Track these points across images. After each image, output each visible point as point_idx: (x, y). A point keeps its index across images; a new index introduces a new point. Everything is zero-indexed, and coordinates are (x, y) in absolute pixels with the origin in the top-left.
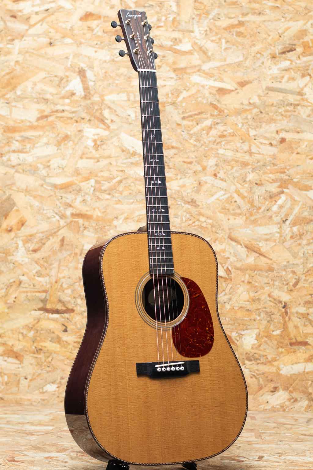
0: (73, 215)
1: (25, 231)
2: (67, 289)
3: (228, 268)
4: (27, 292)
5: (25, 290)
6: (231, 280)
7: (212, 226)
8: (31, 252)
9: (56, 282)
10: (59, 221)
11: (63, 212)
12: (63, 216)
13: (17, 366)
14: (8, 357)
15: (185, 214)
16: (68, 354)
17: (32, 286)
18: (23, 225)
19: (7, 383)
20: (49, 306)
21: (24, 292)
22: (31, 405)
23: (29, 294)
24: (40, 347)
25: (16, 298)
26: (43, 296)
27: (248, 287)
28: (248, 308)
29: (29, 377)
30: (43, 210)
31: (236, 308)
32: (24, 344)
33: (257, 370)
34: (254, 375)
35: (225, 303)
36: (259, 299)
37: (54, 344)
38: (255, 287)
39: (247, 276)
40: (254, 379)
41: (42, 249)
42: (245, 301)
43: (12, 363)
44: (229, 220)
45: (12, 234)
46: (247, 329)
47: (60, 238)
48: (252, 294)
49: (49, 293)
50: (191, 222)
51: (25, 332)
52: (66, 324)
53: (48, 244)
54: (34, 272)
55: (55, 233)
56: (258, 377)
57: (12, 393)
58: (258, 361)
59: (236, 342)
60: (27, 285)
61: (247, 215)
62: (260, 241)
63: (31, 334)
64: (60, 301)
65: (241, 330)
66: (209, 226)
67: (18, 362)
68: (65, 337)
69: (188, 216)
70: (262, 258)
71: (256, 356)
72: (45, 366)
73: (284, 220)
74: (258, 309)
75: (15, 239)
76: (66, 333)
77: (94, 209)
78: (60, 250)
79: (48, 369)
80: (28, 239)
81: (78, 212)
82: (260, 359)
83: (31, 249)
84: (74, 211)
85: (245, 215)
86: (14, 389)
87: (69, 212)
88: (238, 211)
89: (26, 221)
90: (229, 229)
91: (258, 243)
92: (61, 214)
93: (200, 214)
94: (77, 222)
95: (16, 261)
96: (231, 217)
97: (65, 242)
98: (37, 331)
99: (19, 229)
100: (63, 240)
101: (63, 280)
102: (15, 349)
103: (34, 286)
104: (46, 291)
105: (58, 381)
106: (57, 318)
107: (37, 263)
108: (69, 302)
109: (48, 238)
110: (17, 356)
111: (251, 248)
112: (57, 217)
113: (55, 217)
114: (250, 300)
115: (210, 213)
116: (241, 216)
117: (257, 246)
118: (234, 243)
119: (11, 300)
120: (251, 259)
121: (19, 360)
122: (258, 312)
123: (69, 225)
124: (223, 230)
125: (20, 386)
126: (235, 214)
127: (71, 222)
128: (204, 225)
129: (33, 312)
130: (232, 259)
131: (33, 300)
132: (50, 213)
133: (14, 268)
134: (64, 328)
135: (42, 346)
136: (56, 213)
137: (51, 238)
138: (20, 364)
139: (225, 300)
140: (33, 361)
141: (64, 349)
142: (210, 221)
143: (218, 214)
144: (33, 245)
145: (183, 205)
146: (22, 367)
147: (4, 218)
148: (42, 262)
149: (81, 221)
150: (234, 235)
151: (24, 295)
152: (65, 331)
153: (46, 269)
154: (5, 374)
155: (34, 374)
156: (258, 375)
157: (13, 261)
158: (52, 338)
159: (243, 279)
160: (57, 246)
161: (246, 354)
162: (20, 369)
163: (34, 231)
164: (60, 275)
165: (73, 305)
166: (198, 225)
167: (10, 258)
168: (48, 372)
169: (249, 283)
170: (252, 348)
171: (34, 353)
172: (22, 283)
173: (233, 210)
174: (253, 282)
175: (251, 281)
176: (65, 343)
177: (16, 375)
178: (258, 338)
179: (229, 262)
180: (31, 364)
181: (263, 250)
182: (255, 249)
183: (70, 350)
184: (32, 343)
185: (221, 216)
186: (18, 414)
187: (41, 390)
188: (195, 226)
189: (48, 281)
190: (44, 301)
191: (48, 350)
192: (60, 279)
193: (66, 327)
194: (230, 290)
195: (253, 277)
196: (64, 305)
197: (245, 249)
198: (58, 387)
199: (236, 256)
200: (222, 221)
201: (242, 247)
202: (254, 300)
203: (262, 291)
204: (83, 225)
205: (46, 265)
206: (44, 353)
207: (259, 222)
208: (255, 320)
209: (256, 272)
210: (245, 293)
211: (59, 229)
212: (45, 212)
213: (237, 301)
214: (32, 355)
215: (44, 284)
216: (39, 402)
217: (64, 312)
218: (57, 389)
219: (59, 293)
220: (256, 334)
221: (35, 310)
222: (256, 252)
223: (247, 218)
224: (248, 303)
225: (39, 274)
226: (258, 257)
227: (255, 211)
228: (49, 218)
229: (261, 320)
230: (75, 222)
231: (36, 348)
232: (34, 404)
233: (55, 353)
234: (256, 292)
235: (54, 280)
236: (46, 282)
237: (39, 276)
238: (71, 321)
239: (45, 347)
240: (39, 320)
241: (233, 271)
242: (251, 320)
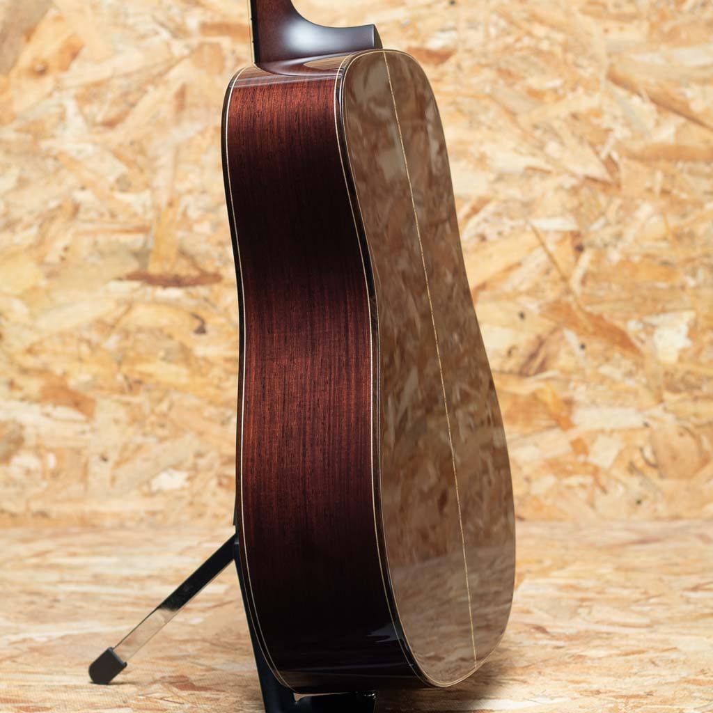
0: (206, 28)
1: (81, 73)
2: (199, 221)
3: (610, 157)
4: (94, 233)
5: (89, 227)
6: (619, 186)
7: (566, 48)
8: (100, 128)
9: (171, 204)
10: (168, 45)
11: (178, 19)
12: (179, 32)
13: (78, 428)
14: (55, 405)
15: (494, 17)
16: (211, 391)
17: (107, 217)
18: (75, 56)
19: (55, 474)
20: (154, 269)
21: (87, 233)
22: (122, 526)
23: (101, 239)
24: (136, 377)
25: (66, 249)
26: (136, 241)
27: (663, 203)
28: (665, 258)
29: (113, 457)
30: (127, 15)
31: (636, 259)
32: (96, 369)
33: (696, 415)
34: (687, 430)
35: (606, 245)
36: (692, 235)
37: (173, 368)
38: (681, 203)
39: (659, 176)
40: (688, 439)
41: (130, 122)
42: (657, 240)
43: (65, 421)
44: (606, 31)
45: (48, 82)
46: (664, 311)
47: (175, 87)
48: (674, 221)
49: (153, 232)
50: (510, 40)
51: (94, 336)
52: (203, 314)
53: (145, 104)
54: (112, 179)
55: (161, 75)
56: (696, 432)
57: (69, 500)
58: (697, 393)
59: (638, 344)
60: (93, 215)
61: (655, 18)
62: (687, 86)
63: (112, 342)
64: (183, 253)
65: (650, 313)
66: (558, 50)
67: (79, 416)
68: (206, 348)
69: (503, 23)
70: (694, 128)
71: (692, 379)
72: (152, 424)
74: (690, 260)
75: (56, 95)
76: (203, 337)
78: (178, 121)
79: (161, 432)
80: (91, 93)
81: (218, 19)
82: (699, 388)
83: (100, 118)
84: (208, 17)
85: (648, 19)
86: (76, 488)
87: (193, 20)
88: (628, 9)
89: (82, 46)
90: (610, 55)
91: (683, 90)
92: (171, 25)
93: (534, 18)
94: (217, 47)
95: (61, 153)
96: (613, 25)
97: (189, 99)
98: (126, 334)
99: (65, 68)
100: (181, 94)
101: (188, 199)
102: (72, 383)
103: (113, 215)
104: (143, 230)
105: (189, 463)
106: (178, 300)
107: (118, 156)
108: (207, 255)
109: (142, 91)
110: (78, 402)
111: (665, 104)
112: (165, 35)
113: (157, 33)
114: (670, 237)
115: (558, 16)
116: (636, 23)
117: (681, 98)
118: (621, 92)
119: (53, 257)
120: (667, 132)
121: (82, 411)
122: (689, 267)
123: (196, 53)
124: (593, 58)
125: (90, 478)
126: (620, 18)
127: (202, 45)
128: (545, 46)
129: (114, 286)
130: (620, 133)
131: (113, 253)
132: (146, 25)
133: (57, 170)
134: (197, 324)
135: (141, 373)
136: (162, 25)
137: (150, 88)
138: (87, 422)
139: (607, 238)
140: (122, 414)
141: (199, 380)
142: (560, 37)
143: (580, 17)
144: (106, 107)
146: (93, 431)
147: (23, 39)
148: (129, 155)
149: (226, 42)
150: (620, 71)
151: (86, 242)
152: (201, 330)
153: (142, 171)
154: (51, 450)
155: (125, 448)
156: (697, 427)
157: (54, 152)
158: (168, 352)
159: (648, 184)
160: (167, 110)
161: (666, 374)
162: (89, 436)
163: (104, 71)
164: (182, 187)
165: (218, 264)
166: (529, 47)
167: (45, 144)
168: (162, 440)
169: (665, 192)
170: (681, 359)
171: (122, 392)
172: (82, 209)
173: (617, 6)
174: (675, 191)
175: (668, 187)
176: (202, 363)
177: (78, 452)
178: (693, 332)
179: (611, 141)
180: (116, 422)
181: (697, 107)
182: (677, 106)
183: (216, 381)
184: (115, 366)
185: (586, 22)
186: (109, 555)
187: (145, 489)
188: (521, 49)
189: (149, 203)
190: (141, 255)
191: (158, 383)
192: (180, 195)
193: (203, 322)
194: (617, 213)
195: (673, 177)
196: (194, 263)
197: (649, 108)
198: (190, 479)
199: (628, 125)
200: (589, 34)
201: (643, 101)
202: (679, 237)
203: (698, 212)
204: (234, 52)
205: (140, 159)
206: (149, 390)
207: (684, 35)
208: (683, 288)
209: (680, 165)
210: (655, 220)
211: (171, 64)
212: (131, 21)
213: (636, 240)
214: (116, 397)
215: (140, 210)
216: (142, 520)
217: (195, 282)
218: (187, 484)
219: (180, 234)
220: (688, 324)
221: (120, 279)
222: (679, 113)
223: (652, 26)
224: (664, 245)
225: (124, 184)
226: (684, 126)
227: (672, 7)
228: (143, 37)
229: (697, 287)
230: (212, 46)
231: (126, 378)
232: (129, 524)
233: (177, 389)
234: (684, 216)
235: (164, 199)
236: (144, 206)
237: (124, 191)
238: (214, 306)
239: (150, 375)
240: (130, 306)
241: (623, 163)
242: (672, 288)
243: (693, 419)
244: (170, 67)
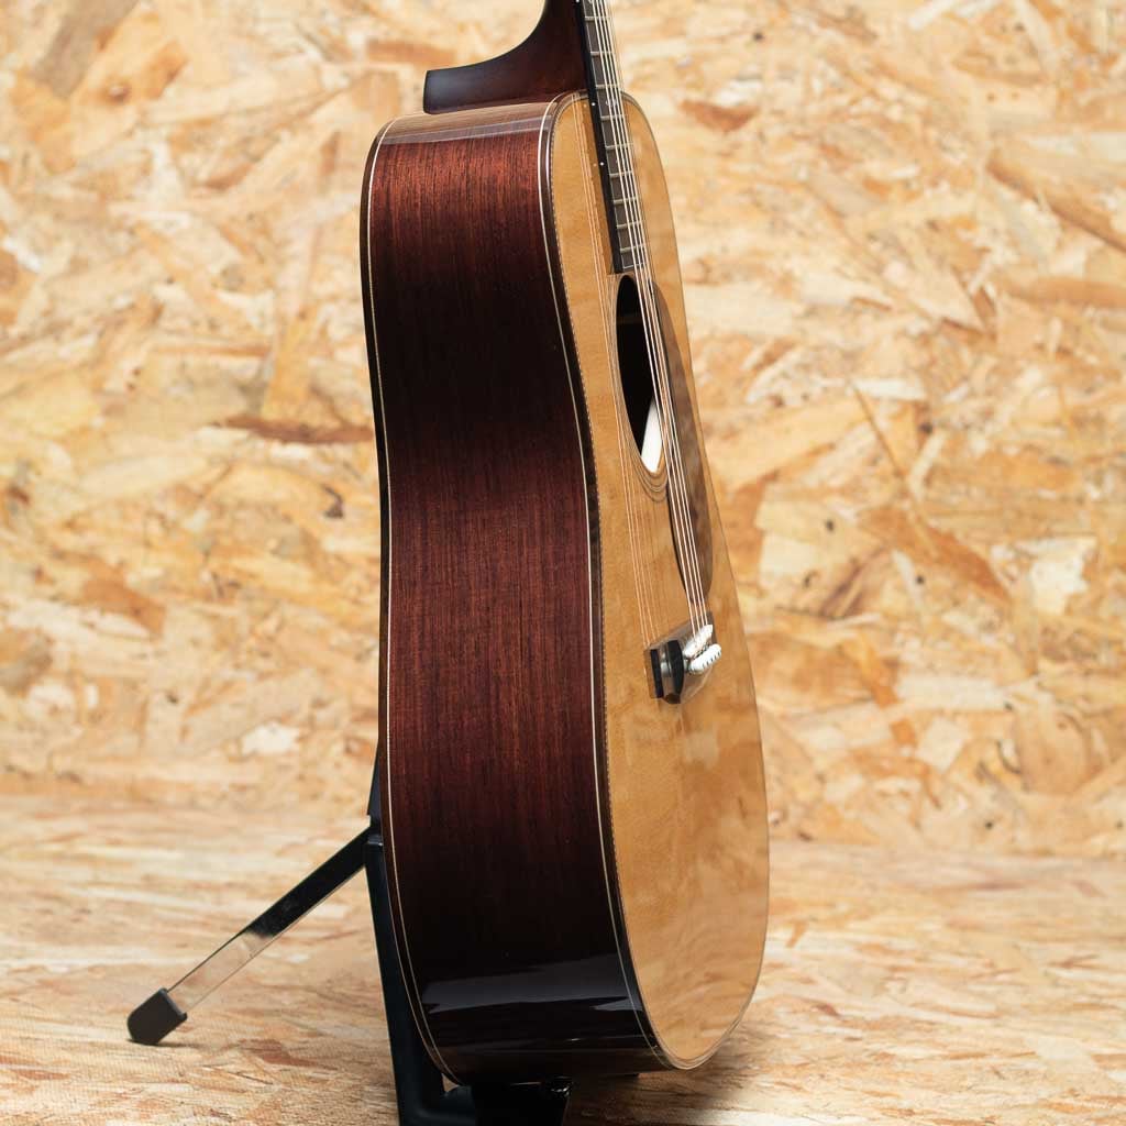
0: (376, 48)
1: (181, 104)
2: (344, 344)
3: (982, 292)
4: (183, 351)
5: (175, 341)
6: (993, 337)
7: (928, 119)
8: (204, 191)
9: (303, 315)
10: (317, 70)
11: (335, 32)
12: (335, 51)
13: (136, 648)
14: (103, 611)
15: (821, 64)
16: (345, 607)
17: (204, 328)
18: (172, 76)
19: (95, 717)
20: (270, 412)
21: (171, 351)
22: (192, 804)
23: (193, 361)
24: (231, 576)
25: (137, 372)
26: (246, 367)
27: (1060, 368)
28: (1056, 453)
29: (187, 697)
30: (256, 20)
31: (1012, 451)
32: (170, 559)
33: (1087, 698)
34: (1072, 719)
35: (967, 427)
36: (1099, 421)
37: (289, 567)
38: (1088, 370)
39: (1056, 327)
40: (1071, 733)
41: (250, 182)
42: (1045, 424)
43: (118, 636)
44: (991, 98)
45: (128, 114)
46: (1049, 534)
47: (323, 136)
48: (1074, 398)
49: (273, 356)
50: (843, 100)
51: (171, 510)
52: (341, 488)
53: (276, 158)
54: (215, 270)
55: (302, 115)
56: (1085, 724)
57: (115, 758)
58: (1090, 664)
59: (1006, 583)
60: (183, 323)
61: (1067, 84)
62: (1109, 191)
63: (198, 521)
64: (316, 392)
65: (1028, 537)
66: (915, 122)
67: (140, 631)
68: (335, 540)
69: (833, 74)
70: (1115, 257)
71: (1085, 643)
72: (250, 652)
74: (1095, 459)
75: (139, 134)
76: (338, 523)
77: (462, 28)
78: (323, 189)
79: (261, 664)
80: (191, 136)
81: (395, 36)
82: (1095, 656)
83: (203, 176)
84: (381, 32)
85: (1057, 84)
86: (125, 741)
87: (358, 35)
88: (1027, 66)
89: (185, 62)
90: (994, 135)
91: (1103, 196)
92: (324, 40)
93: (882, 70)
94: (390, 77)
95: (141, 224)
96: (1003, 90)
97: (342, 156)
98: (220, 509)
99: (156, 94)
100: (332, 147)
101: (332, 309)
102: (131, 580)
103: (213, 326)
104: (259, 351)
105: (302, 716)
106: (303, 463)
107: (227, 234)
108: (354, 398)
109: (271, 138)
110: (139, 609)
111: (1074, 217)
112: (313, 54)
113: (301, 51)
114: (1066, 422)
115: (919, 69)
116: (1038, 88)
117: (1098, 209)
118: (1007, 194)
119: (116, 383)
120: (1073, 259)
121: (145, 624)
122: (1091, 469)
123: (359, 85)
124: (967, 137)
125: (149, 728)
126: (1015, 79)
127: (368, 75)
128: (895, 113)
129: (208, 433)
130: (1001, 255)
131: (210, 384)
132: (284, 38)
133: (133, 250)
134: (330, 501)
135: (238, 571)
136: (309, 38)
137: (285, 135)
138: (151, 640)
139: (970, 417)
140: (204, 631)
141: (327, 588)
142: (918, 101)
143: (952, 73)
144: (214, 158)
145: (814, 28)
146: (159, 654)
147: (95, 45)
148: (246, 232)
149: (405, 73)
150: (1008, 161)
151: (169, 363)
152: (336, 513)
153: (262, 260)
154: (90, 680)
155: (206, 684)
156: (1086, 716)
157: (130, 223)
158: (283, 542)
159: (1038, 338)
160: (307, 170)
161: (1046, 631)
162: (151, 662)
163: (216, 103)
164: (320, 289)
166: (870, 115)
167: (116, 210)
168: (263, 676)
169: (1063, 352)
170: (1069, 611)
171: (208, 598)
172: (166, 313)
173: (1011, 60)
174: (1079, 352)
175: (1069, 344)
176: (333, 562)
177: (132, 685)
178: (1091, 570)
179: (986, 268)
180: (195, 643)
181: (1121, 225)
182: (1091, 221)
183: (353, 592)
184: (199, 558)
185: (965, 85)
187: (232, 749)
188: (857, 117)
189: (270, 311)
190: (251, 390)
191: (264, 589)
192: (318, 302)
193: (340, 500)
194: (988, 378)
195: (1078, 329)
196: (332, 408)
197: (1048, 221)
198: (302, 739)
199: (1014, 243)
200: (965, 100)
201: (1040, 210)
202: (1079, 422)
203: (1112, 386)
204: (416, 88)
205: (261, 242)
206: (249, 599)
207: (1109, 114)
208: (1081, 500)
209: (1090, 312)
210: (1045, 393)
211: (319, 100)
212: (261, 29)
213: (1014, 423)
214: (198, 605)
215: (255, 321)
216: (223, 797)
217: (332, 438)
218: (297, 748)
219: (314, 362)
220: (1084, 557)
221: (216, 424)
222: (1093, 231)
223: (1062, 96)
224: (1055, 433)
225: (233, 279)
226: (1100, 252)
227: (1095, 68)
228: (279, 55)
229: (1102, 502)
230: (384, 76)
231: (215, 577)
232: (204, 801)
233: (293, 599)
234: (1090, 390)
235: (293, 306)
236: (262, 315)
237: (232, 289)
238: (358, 476)
239: (253, 576)
240: (229, 466)
241: (1002, 302)
242: (1064, 500)
243: (1081, 704)
244: (317, 105)
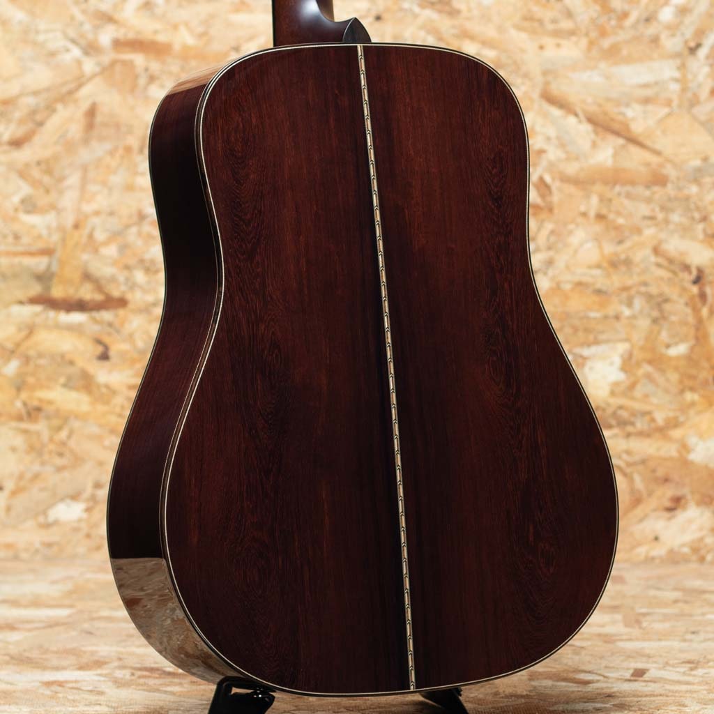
0: (118, 44)
2: (106, 243)
3: (541, 179)
6: (551, 210)
8: (6, 148)
9: (76, 226)
10: (79, 63)
11: (90, 36)
12: (91, 49)
17: (10, 239)
20: (57, 292)
22: (16, 558)
23: (4, 262)
24: (35, 403)
26: (41, 263)
27: (598, 228)
28: (598, 286)
29: (9, 485)
30: (37, 32)
31: (568, 287)
33: (628, 452)
36: (628, 263)
37: (74, 395)
38: (618, 228)
39: (594, 200)
41: (37, 140)
42: (590, 267)
44: (541, 48)
46: (597, 342)
47: (85, 106)
48: (609, 248)
49: (58, 254)
52: (107, 340)
53: (54, 122)
54: (16, 199)
55: (70, 93)
56: (628, 470)
58: (630, 429)
61: (593, 34)
62: (627, 105)
63: (12, 368)
64: (87, 277)
65: (582, 345)
68: (104, 375)
70: (634, 150)
71: (624, 414)
72: (50, 452)
73: (692, 44)
74: (625, 289)
76: (106, 364)
77: (175, 27)
78: (86, 141)
79: (59, 461)
81: (131, 36)
82: (633, 424)
83: (6, 137)
84: (121, 34)
85: (587, 35)
87: (106, 37)
88: (566, 24)
90: (545, 73)
91: (623, 109)
92: (83, 42)
93: (465, 34)
94: (129, 65)
96: (549, 42)
97: (99, 119)
98: (27, 359)
100: (91, 113)
101: (96, 221)
103: (17, 237)
104: (48, 252)
105: (87, 494)
106: (81, 325)
107: (23, 174)
108: (113, 279)
109: (51, 109)
111: (604, 125)
112: (76, 52)
113: (68, 50)
114: (605, 264)
115: (490, 32)
116: (574, 39)
117: (620, 118)
118: (556, 112)
120: (605, 154)
122: (624, 295)
123: (107, 71)
124: (526, 76)
126: (557, 34)
127: (113, 63)
129: (16, 309)
130: (553, 154)
131: (16, 276)
132: (57, 42)
134: (100, 349)
135: (40, 400)
136: (73, 41)
137: (59, 107)
140: (19, 441)
141: (101, 408)
143: (513, 33)
144: (12, 127)
145: (417, 9)
148: (36, 173)
149: (139, 59)
150: (556, 89)
152: (104, 357)
153: (47, 191)
155: (21, 477)
156: (629, 464)
158: (69, 378)
159: (582, 209)
160: (75, 130)
163: (13, 89)
164: (88, 208)
165: (123, 288)
168: (60, 469)
169: (600, 217)
170: (613, 393)
171: (20, 418)
173: (554, 21)
174: (611, 216)
175: (604, 211)
176: (104, 390)
178: (627, 365)
179: (544, 163)
180: (14, 449)
181: (637, 128)
182: (616, 126)
183: (118, 410)
184: (14, 391)
185: (520, 38)
187: (41, 519)
189: (54, 224)
190: (43, 278)
191: (58, 411)
192: (86, 217)
193: (106, 348)
194: (548, 239)
195: (610, 200)
196: (99, 287)
197: (586, 128)
198: (88, 510)
199: (562, 145)
200: (523, 51)
201: (580, 122)
202: (614, 264)
203: (636, 238)
204: (147, 70)
205: (46, 179)
206: (48, 418)
207: (625, 52)
208: (617, 317)
209: (618, 188)
210: (589, 245)
211: (81, 82)
212: (41, 38)
213: (567, 267)
214: (14, 424)
215: (44, 232)
216: (37, 551)
217: (98, 307)
218: (85, 515)
219: (85, 257)
220: (622, 356)
221: (21, 303)
222: (617, 133)
223: (591, 44)
224: (597, 272)
225: (29, 206)
226: (623, 147)
227: (613, 22)
228: (52, 54)
229: (634, 317)
230: (124, 63)
231: (25, 404)
232: (24, 555)
233: (77, 417)
234: (620, 242)
235: (69, 220)
236: (49, 228)
237: (28, 212)
238: (118, 331)
239: (50, 402)
240: (31, 330)
241: (555, 185)
242: (606, 317)
243: (625, 456)
244: (80, 86)
